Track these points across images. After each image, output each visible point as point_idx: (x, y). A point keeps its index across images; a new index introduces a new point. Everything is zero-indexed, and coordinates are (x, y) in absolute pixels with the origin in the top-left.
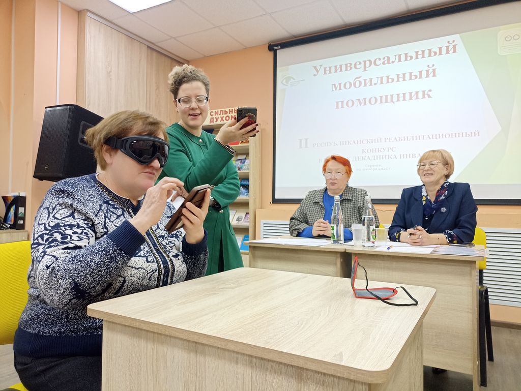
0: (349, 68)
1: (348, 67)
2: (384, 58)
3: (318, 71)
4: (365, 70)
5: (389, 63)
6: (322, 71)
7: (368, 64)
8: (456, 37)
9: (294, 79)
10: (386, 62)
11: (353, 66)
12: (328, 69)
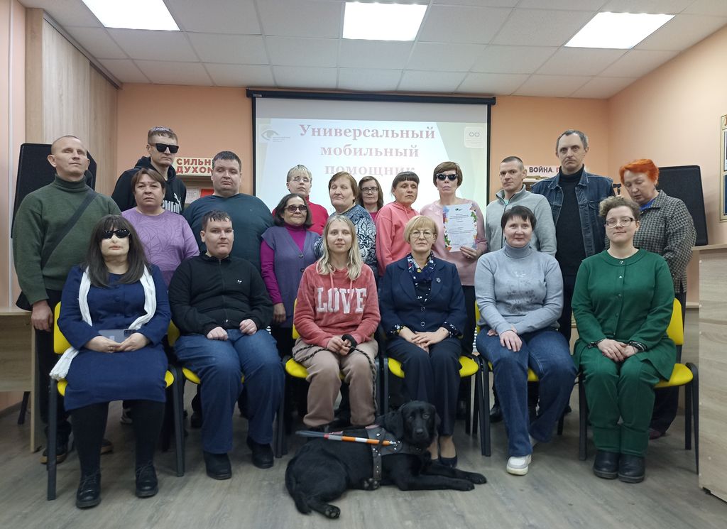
0: (339, 134)
1: (338, 132)
2: (373, 131)
3: (305, 131)
4: (355, 139)
5: (377, 136)
6: (310, 131)
7: (357, 133)
8: (434, 125)
9: (277, 134)
10: (375, 135)
11: (343, 132)
12: (316, 130)
